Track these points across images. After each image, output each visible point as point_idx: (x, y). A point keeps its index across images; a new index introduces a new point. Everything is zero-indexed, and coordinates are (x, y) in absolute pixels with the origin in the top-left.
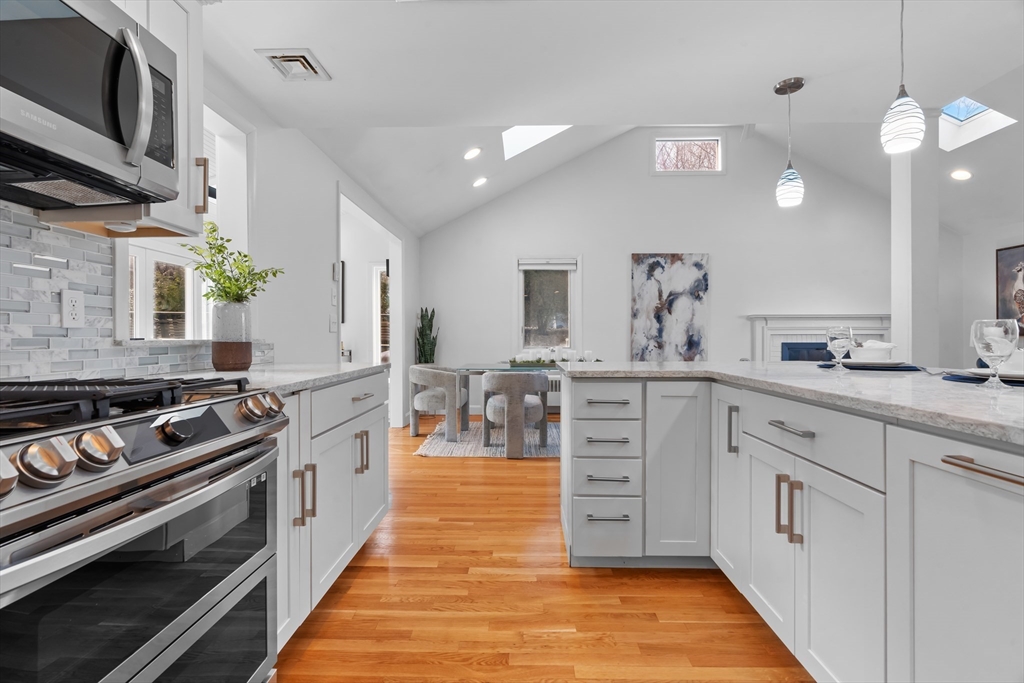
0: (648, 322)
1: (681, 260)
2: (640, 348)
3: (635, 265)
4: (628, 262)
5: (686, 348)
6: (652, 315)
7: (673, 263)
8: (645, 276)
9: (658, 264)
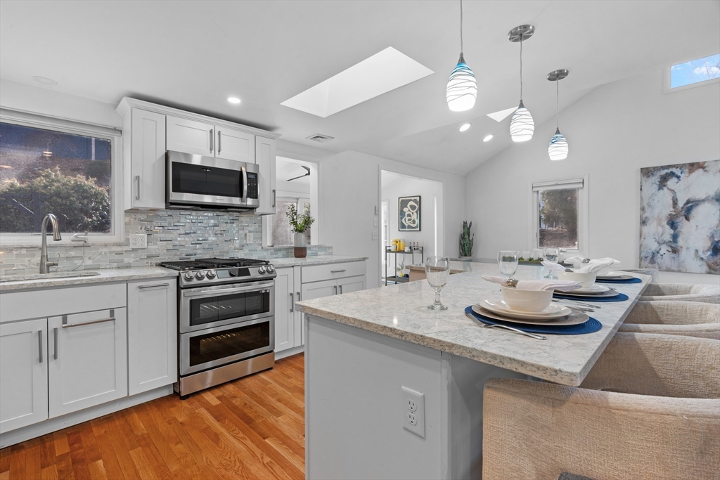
0: (660, 229)
1: (703, 168)
2: (650, 251)
3: (645, 178)
4: (637, 176)
5: (709, 253)
6: (665, 223)
7: (691, 172)
8: (656, 187)
9: (672, 174)
